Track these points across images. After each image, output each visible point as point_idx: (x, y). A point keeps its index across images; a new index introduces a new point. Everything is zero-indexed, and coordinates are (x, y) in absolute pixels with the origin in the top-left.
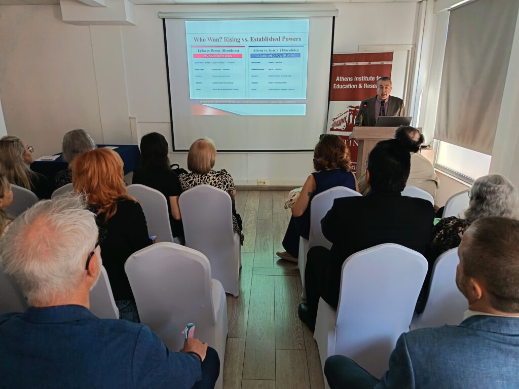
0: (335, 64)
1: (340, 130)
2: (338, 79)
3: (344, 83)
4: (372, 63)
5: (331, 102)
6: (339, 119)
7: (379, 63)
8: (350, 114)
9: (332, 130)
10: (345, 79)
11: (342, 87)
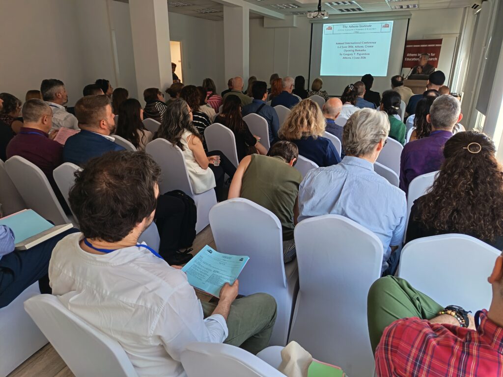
0: (408, 46)
2: (408, 55)
3: (412, 57)
5: (403, 68)
11: (410, 60)
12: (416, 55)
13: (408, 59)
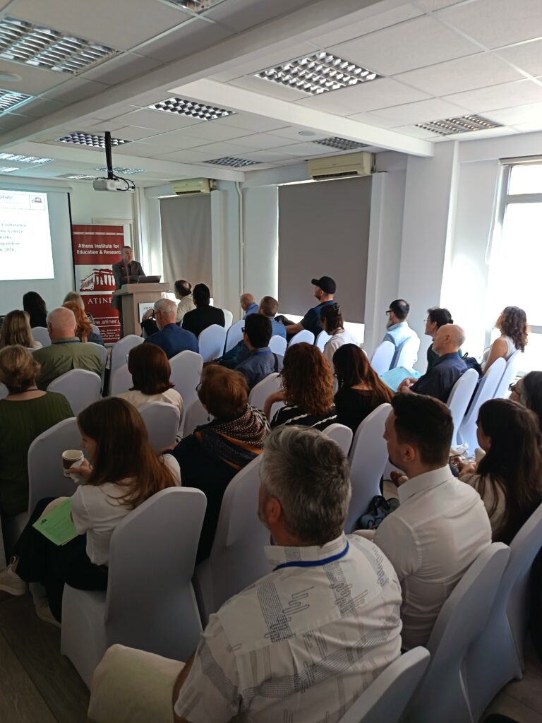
0: (76, 233)
1: (89, 290)
2: (80, 246)
3: (86, 249)
4: (108, 234)
5: (76, 266)
6: (86, 280)
7: (113, 234)
8: (96, 276)
9: (81, 290)
10: (87, 246)
11: (85, 253)
12: (92, 246)
13: (81, 252)
